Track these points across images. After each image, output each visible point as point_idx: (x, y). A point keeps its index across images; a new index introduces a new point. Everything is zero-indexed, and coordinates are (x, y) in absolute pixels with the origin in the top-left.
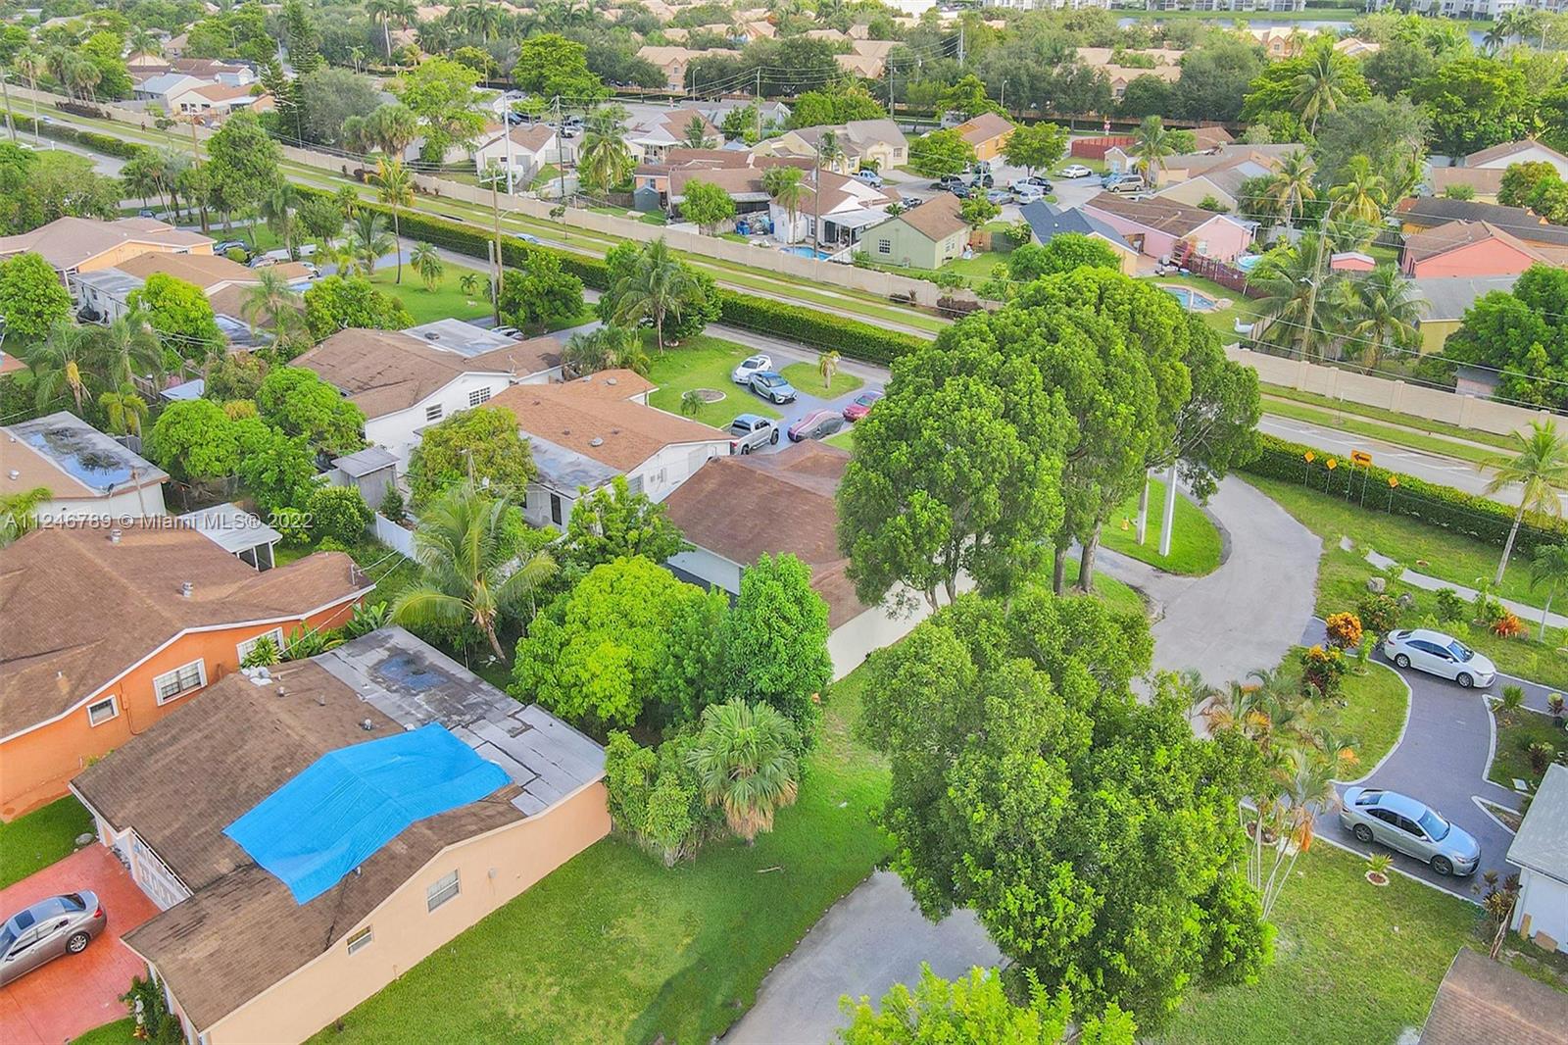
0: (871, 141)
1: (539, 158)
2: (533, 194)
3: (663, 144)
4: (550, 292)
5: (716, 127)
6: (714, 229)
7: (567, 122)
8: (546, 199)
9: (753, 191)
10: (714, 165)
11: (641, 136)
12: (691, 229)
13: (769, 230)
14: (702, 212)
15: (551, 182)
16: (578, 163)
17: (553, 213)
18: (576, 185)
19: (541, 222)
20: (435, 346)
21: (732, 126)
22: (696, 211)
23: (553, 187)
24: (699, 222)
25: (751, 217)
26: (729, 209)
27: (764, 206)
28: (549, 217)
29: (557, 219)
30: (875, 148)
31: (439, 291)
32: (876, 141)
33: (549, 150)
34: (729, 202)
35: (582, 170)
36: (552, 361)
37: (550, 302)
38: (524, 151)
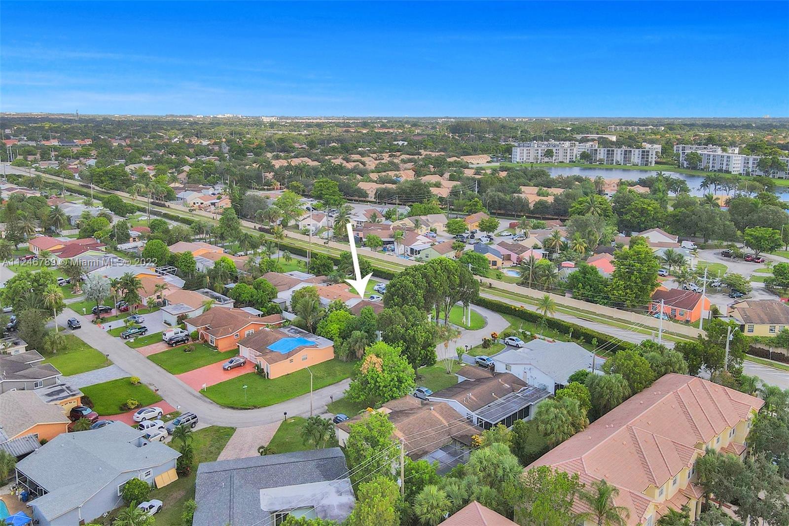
0: (435, 221)
1: (320, 225)
2: (318, 237)
3: (363, 221)
4: (324, 265)
5: (382, 215)
6: (376, 250)
7: (330, 211)
8: (322, 239)
9: (390, 238)
10: (379, 229)
11: (356, 218)
12: (368, 249)
13: (393, 250)
14: (372, 244)
15: (324, 233)
16: (333, 226)
17: (325, 243)
18: (332, 234)
19: (321, 246)
20: (292, 277)
21: (388, 215)
22: (370, 243)
23: (325, 234)
24: (371, 247)
25: (388, 246)
26: (380, 243)
27: (392, 243)
28: (324, 244)
29: (326, 245)
30: (437, 224)
31: (290, 265)
32: (437, 222)
33: (324, 222)
34: (381, 241)
35: (334, 229)
36: (324, 282)
37: (324, 268)
38: (315, 222)
